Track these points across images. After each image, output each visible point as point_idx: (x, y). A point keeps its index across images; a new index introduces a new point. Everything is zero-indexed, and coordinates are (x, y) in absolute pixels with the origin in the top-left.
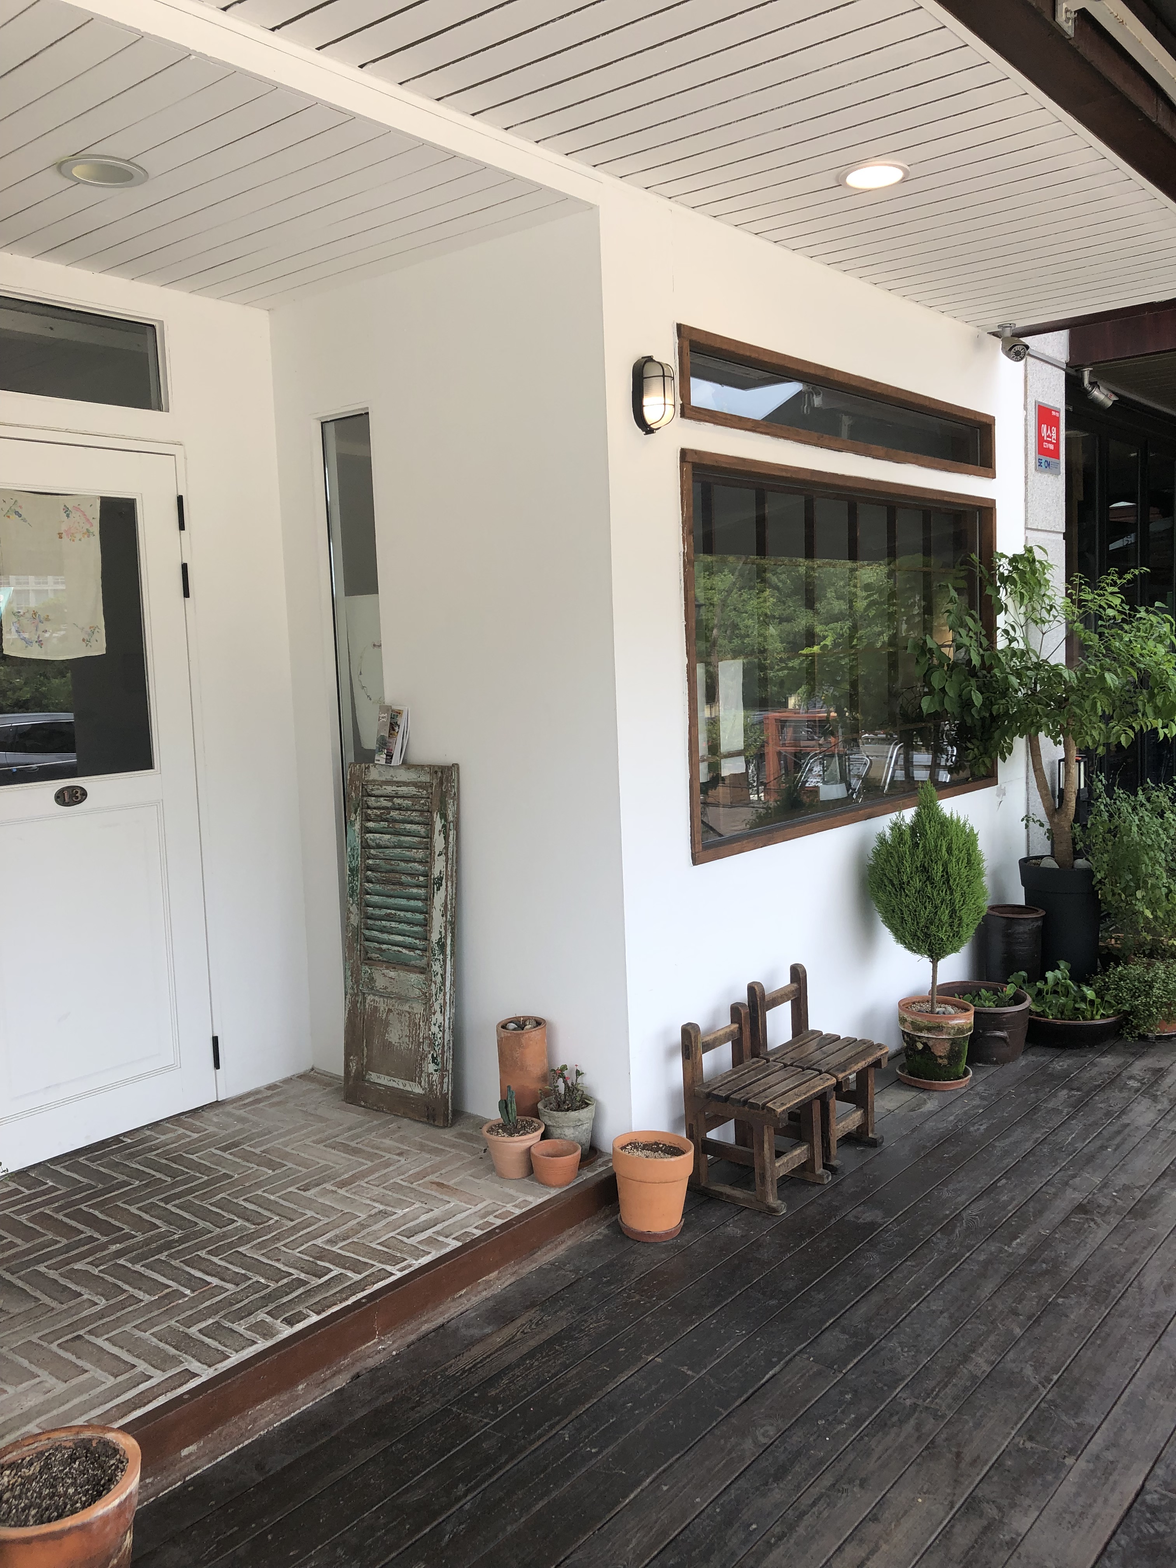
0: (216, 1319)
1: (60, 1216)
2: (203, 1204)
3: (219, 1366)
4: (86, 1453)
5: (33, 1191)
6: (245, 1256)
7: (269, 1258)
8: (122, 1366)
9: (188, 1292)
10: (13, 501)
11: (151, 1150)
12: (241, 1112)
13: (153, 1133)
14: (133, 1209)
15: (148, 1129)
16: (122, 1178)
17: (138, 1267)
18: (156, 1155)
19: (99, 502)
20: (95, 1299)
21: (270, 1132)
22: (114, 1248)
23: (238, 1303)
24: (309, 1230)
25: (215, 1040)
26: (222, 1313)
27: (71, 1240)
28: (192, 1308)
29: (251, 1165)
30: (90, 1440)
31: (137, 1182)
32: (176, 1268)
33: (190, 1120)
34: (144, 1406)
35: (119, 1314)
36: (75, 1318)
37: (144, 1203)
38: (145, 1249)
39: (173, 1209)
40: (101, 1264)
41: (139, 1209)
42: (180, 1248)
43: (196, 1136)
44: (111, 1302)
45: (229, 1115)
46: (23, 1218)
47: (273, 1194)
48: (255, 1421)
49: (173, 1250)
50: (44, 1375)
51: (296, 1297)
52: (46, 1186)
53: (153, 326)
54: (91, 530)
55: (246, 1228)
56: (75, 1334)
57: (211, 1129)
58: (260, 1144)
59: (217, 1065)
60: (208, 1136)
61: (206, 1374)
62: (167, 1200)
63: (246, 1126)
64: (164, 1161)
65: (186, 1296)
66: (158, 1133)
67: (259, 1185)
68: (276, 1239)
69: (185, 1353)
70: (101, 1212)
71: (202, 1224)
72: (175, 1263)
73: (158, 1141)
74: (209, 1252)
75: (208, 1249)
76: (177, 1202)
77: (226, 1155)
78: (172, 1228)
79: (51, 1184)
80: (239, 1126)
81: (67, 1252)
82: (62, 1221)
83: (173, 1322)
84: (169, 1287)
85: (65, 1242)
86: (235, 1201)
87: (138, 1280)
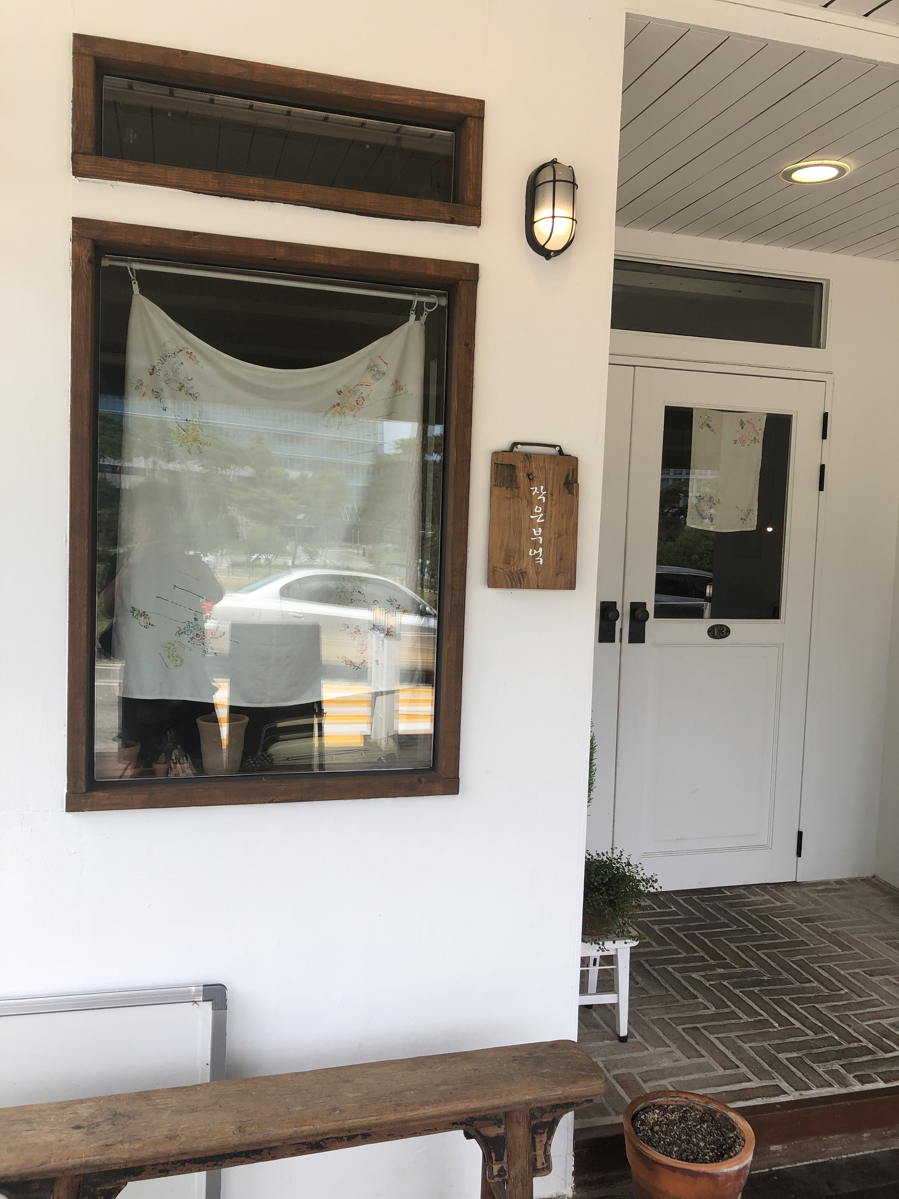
0: (800, 1055)
1: (681, 935)
2: (786, 959)
3: (803, 1092)
4: (712, 1120)
5: (662, 910)
6: (821, 1012)
7: (841, 1021)
8: (730, 1064)
9: (776, 1025)
10: (707, 417)
11: (745, 905)
12: (815, 896)
13: (746, 893)
14: (732, 946)
15: (743, 889)
16: (723, 920)
17: (737, 991)
18: (749, 910)
19: (765, 417)
20: (708, 1004)
21: (839, 918)
22: (720, 971)
23: (817, 1048)
24: (874, 1009)
25: (800, 834)
26: (805, 1052)
27: (689, 955)
28: (780, 1039)
29: (825, 941)
30: (715, 1112)
31: (735, 927)
32: (767, 1003)
33: (774, 890)
34: (747, 1100)
35: (725, 1022)
36: (694, 1013)
37: (741, 944)
38: (743, 980)
39: (762, 956)
40: (712, 980)
41: (737, 947)
42: (768, 988)
43: (778, 904)
44: (720, 1011)
45: (804, 894)
46: (656, 928)
47: (843, 970)
48: (827, 1146)
49: (764, 988)
50: (673, 1048)
51: (866, 1061)
52: (671, 910)
53: (821, 284)
54: (757, 438)
55: (821, 990)
56: (695, 1025)
57: (791, 902)
58: (832, 926)
59: (799, 854)
60: (789, 907)
61: (793, 1096)
62: (758, 947)
63: (819, 907)
64: (754, 917)
65: (775, 1027)
66: (750, 894)
67: (831, 959)
68: (847, 1007)
69: (776, 1072)
70: (709, 941)
71: (785, 975)
72: (766, 998)
73: (750, 900)
74: (791, 999)
75: (790, 996)
76: (766, 951)
77: (803, 926)
78: (762, 971)
79: (674, 909)
80: (813, 906)
81: (686, 963)
82: (682, 938)
83: (765, 1044)
84: (762, 1016)
85: (684, 955)
86: (812, 965)
87: (738, 1001)
